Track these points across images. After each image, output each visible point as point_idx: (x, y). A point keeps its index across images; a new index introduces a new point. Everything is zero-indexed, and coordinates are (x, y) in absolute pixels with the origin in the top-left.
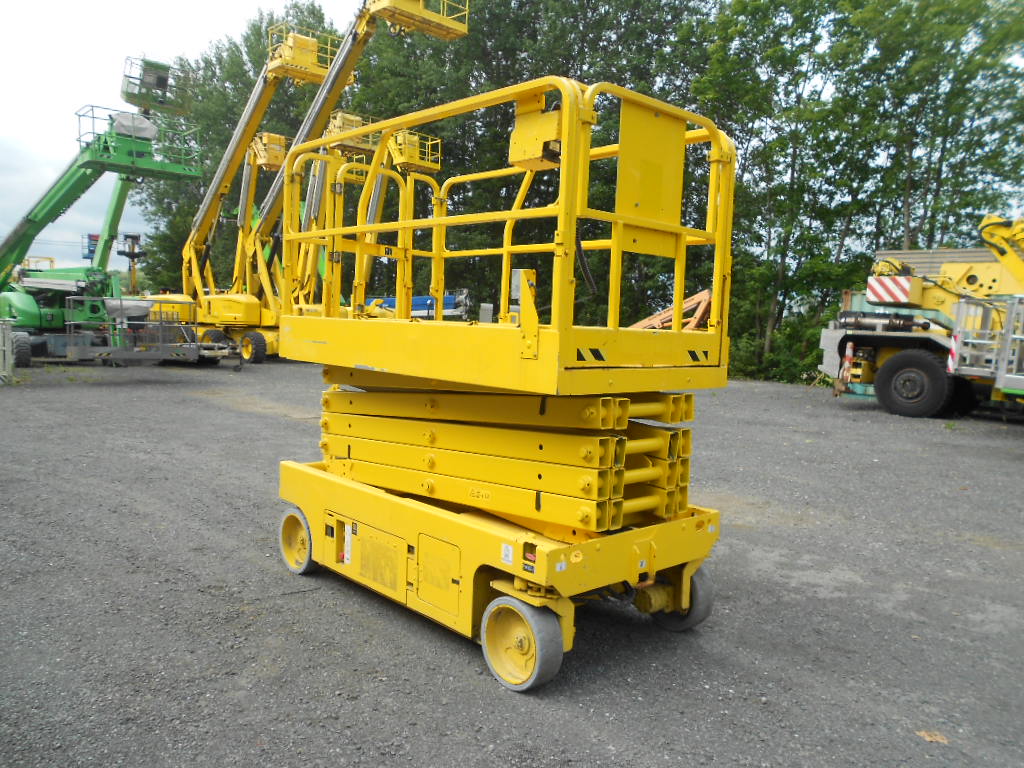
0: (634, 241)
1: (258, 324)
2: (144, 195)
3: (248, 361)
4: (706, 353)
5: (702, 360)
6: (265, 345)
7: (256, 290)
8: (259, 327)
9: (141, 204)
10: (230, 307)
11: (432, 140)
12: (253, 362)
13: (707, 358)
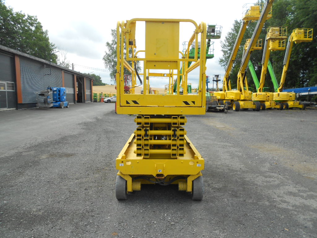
0: (155, 66)
1: (239, 99)
2: (225, 63)
3: (234, 111)
4: (194, 102)
5: (191, 104)
6: (240, 106)
7: (240, 89)
8: (239, 100)
9: (224, 65)
10: (231, 94)
11: (309, 30)
12: (235, 111)
13: (194, 104)
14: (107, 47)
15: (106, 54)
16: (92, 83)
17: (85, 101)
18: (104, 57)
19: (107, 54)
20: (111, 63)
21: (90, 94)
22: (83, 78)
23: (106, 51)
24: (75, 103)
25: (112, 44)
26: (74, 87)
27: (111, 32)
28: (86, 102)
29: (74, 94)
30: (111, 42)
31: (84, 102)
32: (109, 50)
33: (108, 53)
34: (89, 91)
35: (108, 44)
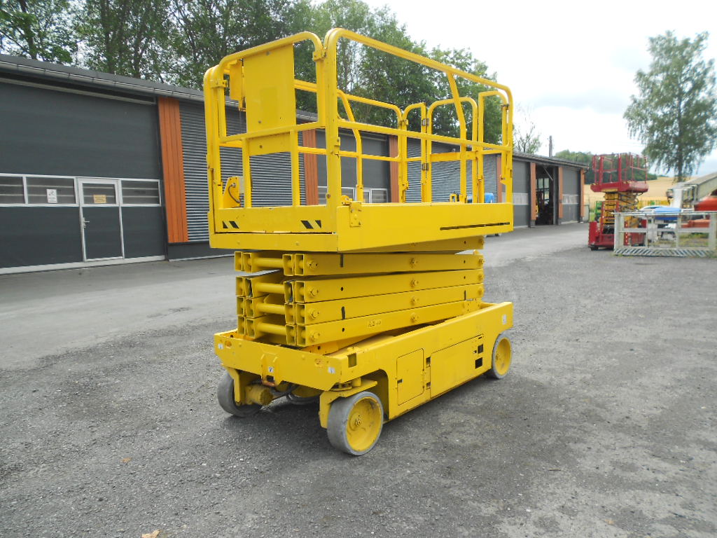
0: (261, 147)
4: (319, 223)
5: (316, 228)
13: (320, 226)
14: (638, 84)
15: (633, 101)
16: (582, 177)
17: (559, 221)
18: (629, 110)
19: (635, 102)
20: (646, 122)
21: (576, 203)
22: (557, 168)
23: (633, 96)
24: (529, 227)
25: (651, 74)
26: (528, 191)
27: (649, 45)
28: (562, 223)
29: (529, 207)
30: (647, 71)
31: (557, 223)
32: (644, 91)
33: (640, 98)
34: (571, 196)
35: (640, 75)
